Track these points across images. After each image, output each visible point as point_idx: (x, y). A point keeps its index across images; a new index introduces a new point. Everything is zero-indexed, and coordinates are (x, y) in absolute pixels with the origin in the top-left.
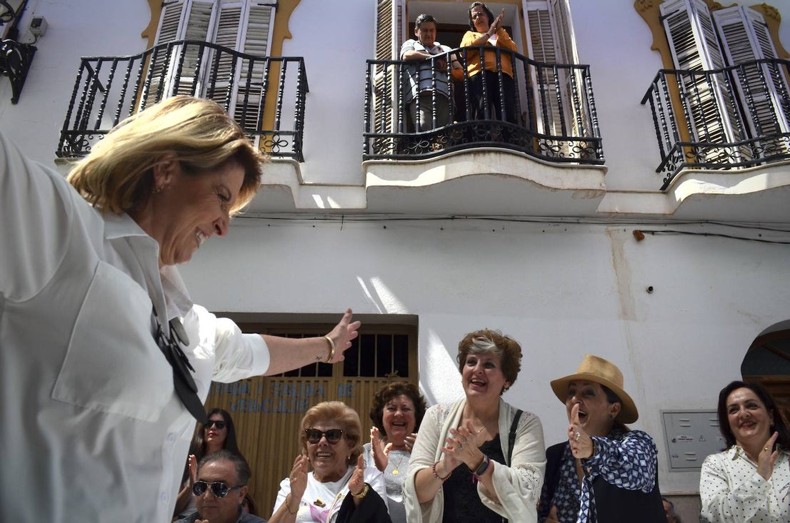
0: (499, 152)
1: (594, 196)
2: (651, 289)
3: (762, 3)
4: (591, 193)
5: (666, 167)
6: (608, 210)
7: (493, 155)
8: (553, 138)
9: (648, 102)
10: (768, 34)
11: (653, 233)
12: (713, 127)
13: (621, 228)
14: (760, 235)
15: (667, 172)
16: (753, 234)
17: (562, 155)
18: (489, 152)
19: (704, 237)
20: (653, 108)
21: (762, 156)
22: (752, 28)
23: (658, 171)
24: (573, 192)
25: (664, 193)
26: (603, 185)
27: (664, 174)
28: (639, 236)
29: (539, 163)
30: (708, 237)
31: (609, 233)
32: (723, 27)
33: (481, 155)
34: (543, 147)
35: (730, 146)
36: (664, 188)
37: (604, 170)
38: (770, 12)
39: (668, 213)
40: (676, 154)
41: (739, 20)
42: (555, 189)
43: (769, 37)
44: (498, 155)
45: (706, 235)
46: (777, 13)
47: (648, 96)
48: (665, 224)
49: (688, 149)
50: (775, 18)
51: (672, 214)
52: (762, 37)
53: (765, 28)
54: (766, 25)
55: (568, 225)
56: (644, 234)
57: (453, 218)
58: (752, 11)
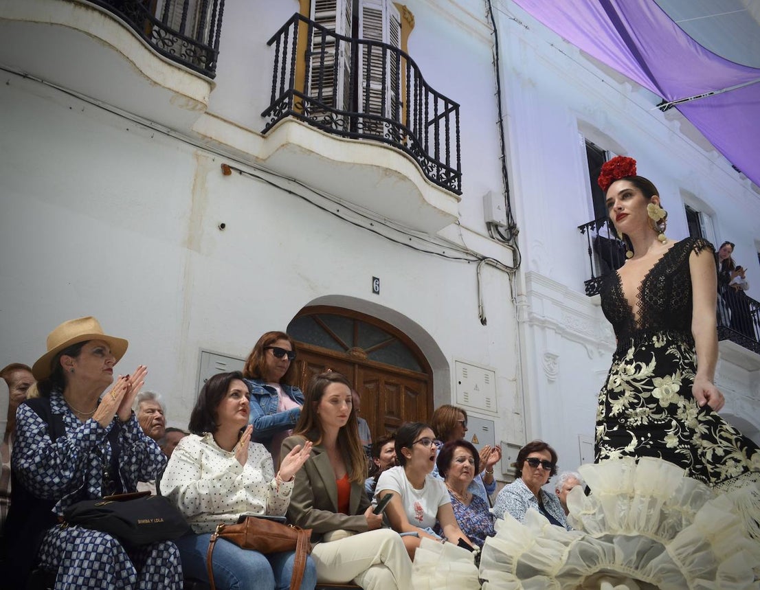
0: (106, 15)
1: (193, 109)
2: (223, 226)
3: (403, 5)
4: (191, 102)
5: (272, 113)
6: (202, 131)
7: (96, 14)
8: (168, 31)
9: (275, 44)
10: (399, 34)
11: (241, 172)
12: (327, 92)
13: (211, 156)
14: (338, 211)
15: (272, 116)
16: (333, 207)
17: (172, 52)
18: (94, 9)
19: (287, 194)
20: (277, 51)
21: (361, 131)
22: (389, 21)
23: (264, 115)
24: (173, 94)
25: (263, 137)
26: (206, 99)
27: (268, 119)
28: (226, 170)
29: (146, 48)
30: (291, 195)
31: (197, 156)
32: (364, 8)
33: (83, 9)
34: (155, 34)
35: (337, 113)
36: (264, 132)
37: (212, 86)
38: (407, 16)
39: (261, 157)
40: (286, 100)
41: (380, 8)
42: (155, 83)
43: (399, 37)
44: (103, 17)
45: (290, 192)
46: (413, 20)
47: (276, 38)
48: (256, 168)
49: (300, 100)
50: (409, 23)
51: (264, 160)
52: (394, 34)
53: (399, 27)
54: (400, 25)
55: (156, 132)
56: (232, 170)
57: (25, 76)
58: (393, 5)
